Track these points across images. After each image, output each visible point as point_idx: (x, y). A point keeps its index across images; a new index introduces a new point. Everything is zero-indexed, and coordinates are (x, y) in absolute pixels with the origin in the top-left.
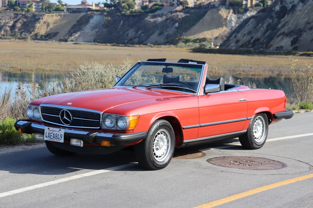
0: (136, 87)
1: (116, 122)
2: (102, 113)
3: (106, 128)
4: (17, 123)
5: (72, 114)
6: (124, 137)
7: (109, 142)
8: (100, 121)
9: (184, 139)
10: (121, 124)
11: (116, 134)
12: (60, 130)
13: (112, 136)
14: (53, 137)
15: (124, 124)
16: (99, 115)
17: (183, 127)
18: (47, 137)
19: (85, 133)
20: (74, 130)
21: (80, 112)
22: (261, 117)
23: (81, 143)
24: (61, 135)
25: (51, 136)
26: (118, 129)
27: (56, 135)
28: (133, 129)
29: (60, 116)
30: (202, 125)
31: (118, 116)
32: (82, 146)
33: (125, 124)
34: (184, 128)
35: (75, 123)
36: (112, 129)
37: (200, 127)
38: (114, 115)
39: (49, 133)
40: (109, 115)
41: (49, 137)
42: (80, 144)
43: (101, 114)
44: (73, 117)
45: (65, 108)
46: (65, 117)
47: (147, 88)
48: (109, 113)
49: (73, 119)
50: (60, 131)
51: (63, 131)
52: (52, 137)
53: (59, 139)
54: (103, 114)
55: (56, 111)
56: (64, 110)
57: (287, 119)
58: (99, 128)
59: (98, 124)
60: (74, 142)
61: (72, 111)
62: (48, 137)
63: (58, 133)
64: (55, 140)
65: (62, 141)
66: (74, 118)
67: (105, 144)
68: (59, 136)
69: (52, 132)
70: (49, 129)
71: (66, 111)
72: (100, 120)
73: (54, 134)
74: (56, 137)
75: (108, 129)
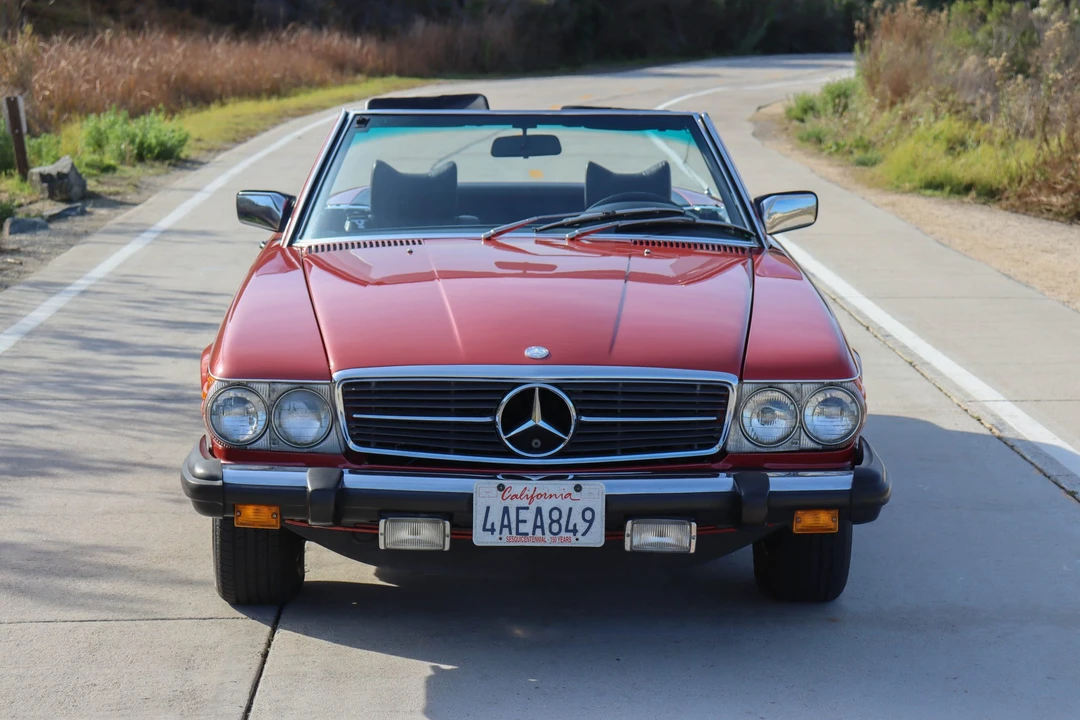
3: (747, 446)
5: (575, 401)
7: (834, 512)
8: (724, 420)
12: (578, 488)
14: (535, 527)
16: (719, 392)
18: (492, 530)
23: (691, 538)
24: (588, 512)
25: (518, 521)
26: (806, 443)
27: (555, 512)
29: (498, 418)
32: (694, 547)
35: (588, 442)
36: (781, 449)
38: (792, 386)
39: (506, 510)
40: (767, 387)
41: (509, 526)
42: (683, 541)
43: (732, 385)
44: (582, 413)
45: (532, 376)
46: (536, 421)
49: (581, 423)
50: (575, 495)
51: (595, 493)
52: (527, 528)
53: (575, 531)
54: (741, 382)
56: (533, 389)
58: (714, 451)
59: (714, 433)
61: (573, 389)
62: (497, 527)
63: (565, 505)
64: (549, 541)
65: (596, 538)
66: (583, 419)
67: (812, 522)
68: (576, 519)
69: (524, 503)
70: (501, 488)
72: (725, 412)
73: (539, 511)
74: (555, 527)
75: (758, 449)
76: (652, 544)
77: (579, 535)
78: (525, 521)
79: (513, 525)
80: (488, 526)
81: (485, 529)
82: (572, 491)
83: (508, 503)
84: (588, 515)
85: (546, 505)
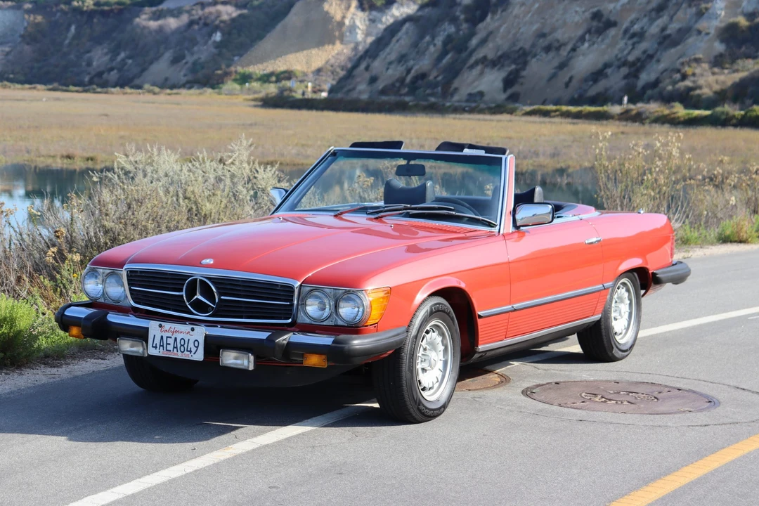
0: (342, 213)
1: (336, 307)
2: (299, 283)
3: (308, 321)
4: (66, 313)
5: (216, 288)
6: (358, 343)
7: (324, 357)
8: (292, 305)
9: (480, 343)
10: (347, 311)
11: (342, 337)
12: (193, 329)
13: (333, 342)
14: (174, 347)
15: (357, 309)
16: (290, 289)
17: (479, 313)
18: (156, 347)
19: (263, 335)
20: (222, 327)
21: (240, 283)
22: (626, 282)
23: (249, 362)
24: (196, 342)
25: (167, 344)
26: (340, 323)
27: (183, 341)
28: (377, 321)
29: (183, 293)
30: (516, 306)
31: (341, 290)
32: (251, 368)
33: (358, 311)
34: (480, 317)
35: (224, 310)
36: (324, 323)
37: (512, 311)
38: (328, 289)
39: (162, 337)
40: (316, 289)
41: (163, 346)
42: (246, 362)
43: (296, 286)
44: (220, 294)
45: (198, 273)
46: (198, 296)
47: (373, 217)
48: (317, 284)
49: (220, 299)
50: (192, 333)
51: (201, 332)
52: (170, 348)
53: (190, 351)
54: (301, 285)
55: (175, 280)
56: (197, 279)
57: (677, 284)
58: (290, 321)
59: (287, 312)
60: (230, 359)
61: (218, 281)
62: (158, 346)
63: (186, 337)
64: (180, 356)
65: (199, 356)
66: (222, 297)
67: (314, 360)
68: (191, 345)
69: (170, 335)
70: (160, 326)
71: (200, 280)
72: (292, 301)
73: (176, 339)
74: (182, 348)
75: (313, 323)
76: (232, 364)
77: (192, 353)
78: (169, 344)
79: (165, 346)
80: (154, 345)
81: (153, 347)
82: (190, 331)
83: (163, 334)
84: (196, 343)
85: (179, 337)
